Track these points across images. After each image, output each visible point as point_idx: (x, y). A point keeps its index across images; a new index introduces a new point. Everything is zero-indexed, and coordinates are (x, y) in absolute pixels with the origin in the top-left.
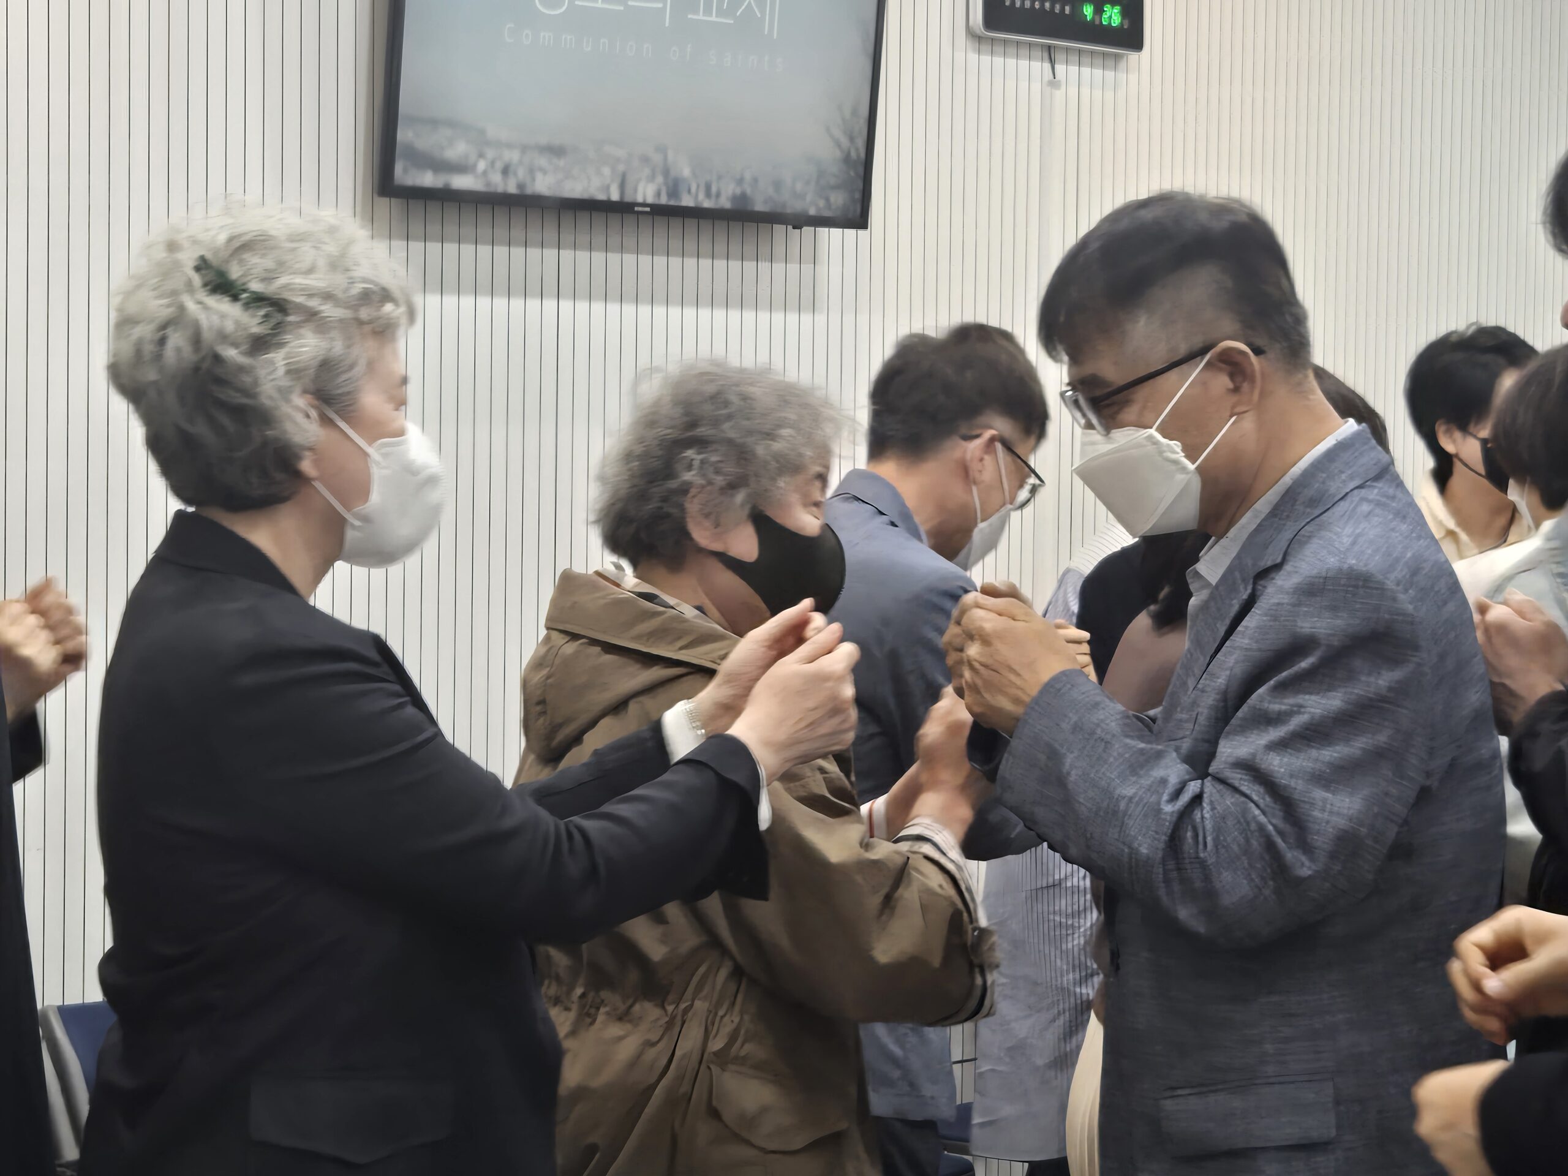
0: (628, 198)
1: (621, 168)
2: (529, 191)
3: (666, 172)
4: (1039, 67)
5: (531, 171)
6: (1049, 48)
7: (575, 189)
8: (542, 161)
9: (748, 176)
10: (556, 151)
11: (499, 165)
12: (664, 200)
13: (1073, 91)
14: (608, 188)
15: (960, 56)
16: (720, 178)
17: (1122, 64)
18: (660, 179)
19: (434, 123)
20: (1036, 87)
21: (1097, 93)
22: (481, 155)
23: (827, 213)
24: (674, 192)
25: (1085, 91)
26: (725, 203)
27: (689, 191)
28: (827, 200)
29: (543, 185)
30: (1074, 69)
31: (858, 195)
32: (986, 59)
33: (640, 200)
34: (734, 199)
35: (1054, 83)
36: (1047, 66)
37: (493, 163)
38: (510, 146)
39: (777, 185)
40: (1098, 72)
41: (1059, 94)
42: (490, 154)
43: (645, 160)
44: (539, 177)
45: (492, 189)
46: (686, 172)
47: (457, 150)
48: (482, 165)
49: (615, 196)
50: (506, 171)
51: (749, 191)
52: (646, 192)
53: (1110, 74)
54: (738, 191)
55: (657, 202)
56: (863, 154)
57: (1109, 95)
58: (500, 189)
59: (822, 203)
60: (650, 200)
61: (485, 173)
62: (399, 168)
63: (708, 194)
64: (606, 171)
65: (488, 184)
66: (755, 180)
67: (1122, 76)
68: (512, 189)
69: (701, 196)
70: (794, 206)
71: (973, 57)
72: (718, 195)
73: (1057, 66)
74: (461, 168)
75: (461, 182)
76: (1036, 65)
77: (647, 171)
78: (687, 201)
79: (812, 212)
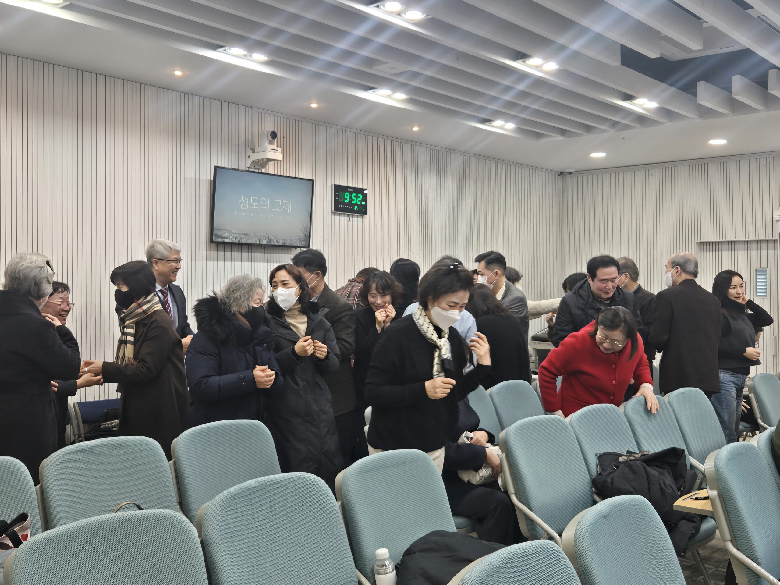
0: (261, 243)
1: (259, 238)
2: (241, 242)
3: (268, 238)
4: (347, 218)
5: (241, 238)
6: (349, 214)
7: (250, 241)
8: (243, 236)
9: (285, 239)
10: (247, 235)
11: (234, 237)
12: (268, 243)
13: (354, 222)
14: (257, 241)
15: (330, 216)
16: (279, 239)
17: (363, 218)
18: (267, 240)
19: (221, 230)
20: (346, 222)
21: (359, 223)
22: (231, 236)
23: (302, 246)
24: (270, 242)
25: (356, 222)
26: (280, 244)
27: (273, 242)
28: (302, 243)
29: (243, 241)
30: (354, 219)
31: (308, 242)
32: (336, 217)
33: (263, 243)
34: (282, 243)
35: (349, 221)
36: (348, 218)
37: (233, 237)
38: (237, 234)
39: (291, 240)
40: (359, 219)
41: (350, 223)
42: (233, 235)
43: (264, 236)
44: (243, 239)
45: (233, 242)
46: (273, 238)
47: (226, 235)
48: (231, 237)
49: (258, 243)
50: (236, 238)
51: (285, 241)
52: (264, 242)
53: (361, 219)
54: (283, 241)
55: (266, 244)
56: (309, 235)
57: (361, 223)
58: (235, 242)
59: (300, 244)
60: (265, 243)
61: (232, 239)
62: (214, 238)
63: (277, 242)
64: (256, 238)
65: (232, 241)
66: (287, 240)
67: (364, 220)
68: (237, 242)
69: (276, 243)
70: (295, 244)
71: (333, 216)
72: (279, 242)
73: (350, 218)
74: (227, 238)
75: (226, 240)
76: (346, 218)
77: (265, 238)
78: (273, 244)
79: (299, 245)
